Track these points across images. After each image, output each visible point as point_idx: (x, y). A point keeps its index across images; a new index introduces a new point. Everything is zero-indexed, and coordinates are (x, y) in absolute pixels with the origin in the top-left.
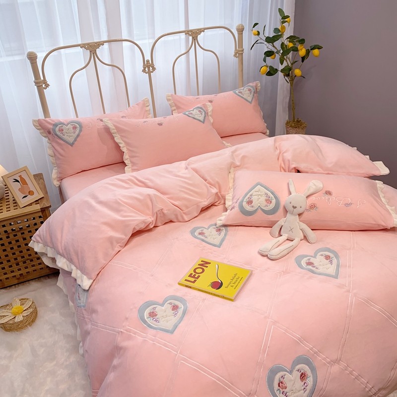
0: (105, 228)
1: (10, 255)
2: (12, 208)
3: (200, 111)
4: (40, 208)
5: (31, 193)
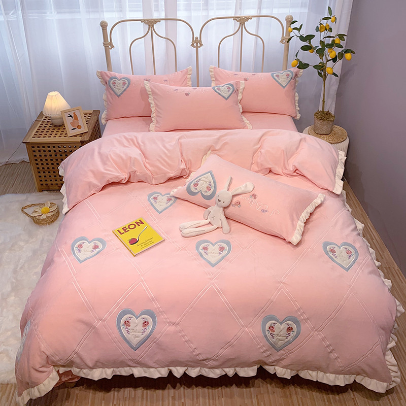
0: (90, 174)
2: (64, 135)
3: (229, 88)
5: (79, 127)
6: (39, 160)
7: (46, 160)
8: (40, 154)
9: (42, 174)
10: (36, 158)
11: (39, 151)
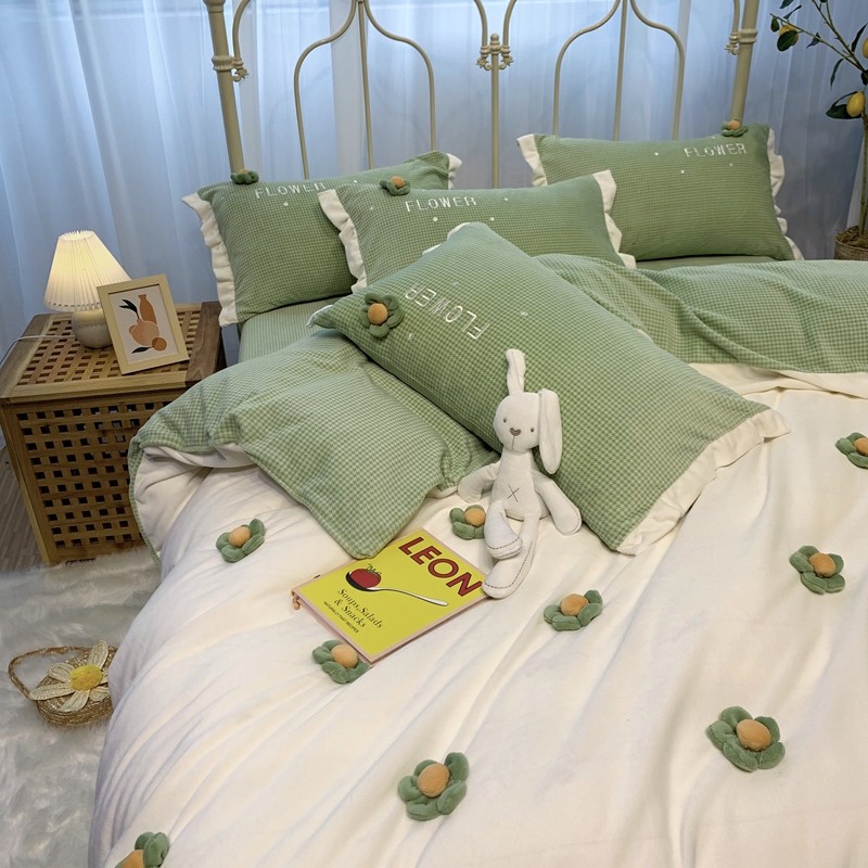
1: (106, 485)
4: (184, 380)
6: (45, 460)
7: (71, 458)
8: (48, 438)
9: (59, 509)
10: (33, 454)
11: (45, 430)
